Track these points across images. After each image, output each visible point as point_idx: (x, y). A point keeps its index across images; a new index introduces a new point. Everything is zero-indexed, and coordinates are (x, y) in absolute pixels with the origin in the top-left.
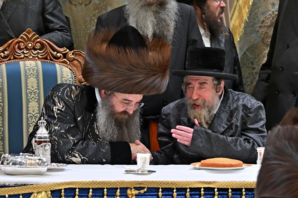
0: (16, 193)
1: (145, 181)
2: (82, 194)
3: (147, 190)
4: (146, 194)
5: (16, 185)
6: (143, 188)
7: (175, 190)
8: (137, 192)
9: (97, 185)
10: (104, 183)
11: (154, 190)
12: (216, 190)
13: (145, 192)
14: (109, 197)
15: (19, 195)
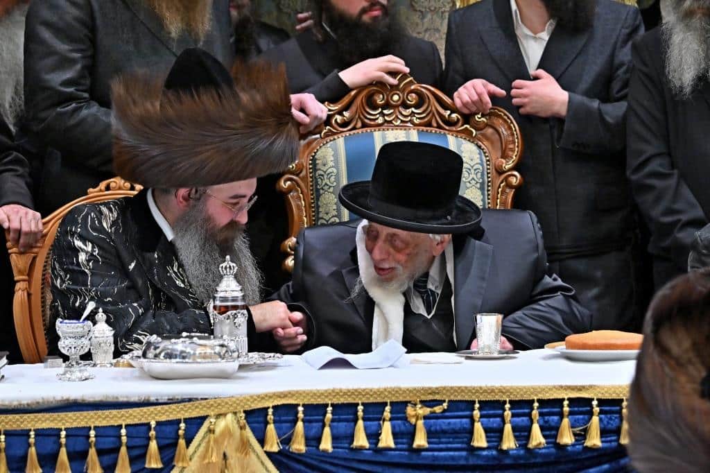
0: (172, 417)
1: (444, 388)
2: (312, 418)
3: (448, 406)
4: (447, 414)
5: (172, 401)
6: (440, 402)
7: (507, 406)
8: (427, 411)
9: (342, 396)
10: (356, 393)
11: (463, 406)
12: (595, 403)
13: (444, 411)
14: (369, 423)
15: (178, 421)
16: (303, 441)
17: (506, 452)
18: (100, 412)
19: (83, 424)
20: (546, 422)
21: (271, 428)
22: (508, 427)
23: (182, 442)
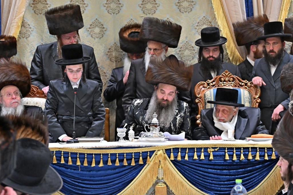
0: (146, 151)
1: (218, 144)
2: (183, 151)
5: (146, 147)
6: (217, 148)
7: (235, 149)
8: (213, 150)
9: (191, 146)
11: (223, 149)
12: (258, 148)
13: (218, 150)
14: (198, 153)
15: (148, 152)
16: (180, 157)
17: (234, 161)
18: (127, 149)
19: (123, 152)
20: (245, 153)
21: (172, 154)
22: (235, 154)
23: (148, 157)
